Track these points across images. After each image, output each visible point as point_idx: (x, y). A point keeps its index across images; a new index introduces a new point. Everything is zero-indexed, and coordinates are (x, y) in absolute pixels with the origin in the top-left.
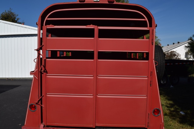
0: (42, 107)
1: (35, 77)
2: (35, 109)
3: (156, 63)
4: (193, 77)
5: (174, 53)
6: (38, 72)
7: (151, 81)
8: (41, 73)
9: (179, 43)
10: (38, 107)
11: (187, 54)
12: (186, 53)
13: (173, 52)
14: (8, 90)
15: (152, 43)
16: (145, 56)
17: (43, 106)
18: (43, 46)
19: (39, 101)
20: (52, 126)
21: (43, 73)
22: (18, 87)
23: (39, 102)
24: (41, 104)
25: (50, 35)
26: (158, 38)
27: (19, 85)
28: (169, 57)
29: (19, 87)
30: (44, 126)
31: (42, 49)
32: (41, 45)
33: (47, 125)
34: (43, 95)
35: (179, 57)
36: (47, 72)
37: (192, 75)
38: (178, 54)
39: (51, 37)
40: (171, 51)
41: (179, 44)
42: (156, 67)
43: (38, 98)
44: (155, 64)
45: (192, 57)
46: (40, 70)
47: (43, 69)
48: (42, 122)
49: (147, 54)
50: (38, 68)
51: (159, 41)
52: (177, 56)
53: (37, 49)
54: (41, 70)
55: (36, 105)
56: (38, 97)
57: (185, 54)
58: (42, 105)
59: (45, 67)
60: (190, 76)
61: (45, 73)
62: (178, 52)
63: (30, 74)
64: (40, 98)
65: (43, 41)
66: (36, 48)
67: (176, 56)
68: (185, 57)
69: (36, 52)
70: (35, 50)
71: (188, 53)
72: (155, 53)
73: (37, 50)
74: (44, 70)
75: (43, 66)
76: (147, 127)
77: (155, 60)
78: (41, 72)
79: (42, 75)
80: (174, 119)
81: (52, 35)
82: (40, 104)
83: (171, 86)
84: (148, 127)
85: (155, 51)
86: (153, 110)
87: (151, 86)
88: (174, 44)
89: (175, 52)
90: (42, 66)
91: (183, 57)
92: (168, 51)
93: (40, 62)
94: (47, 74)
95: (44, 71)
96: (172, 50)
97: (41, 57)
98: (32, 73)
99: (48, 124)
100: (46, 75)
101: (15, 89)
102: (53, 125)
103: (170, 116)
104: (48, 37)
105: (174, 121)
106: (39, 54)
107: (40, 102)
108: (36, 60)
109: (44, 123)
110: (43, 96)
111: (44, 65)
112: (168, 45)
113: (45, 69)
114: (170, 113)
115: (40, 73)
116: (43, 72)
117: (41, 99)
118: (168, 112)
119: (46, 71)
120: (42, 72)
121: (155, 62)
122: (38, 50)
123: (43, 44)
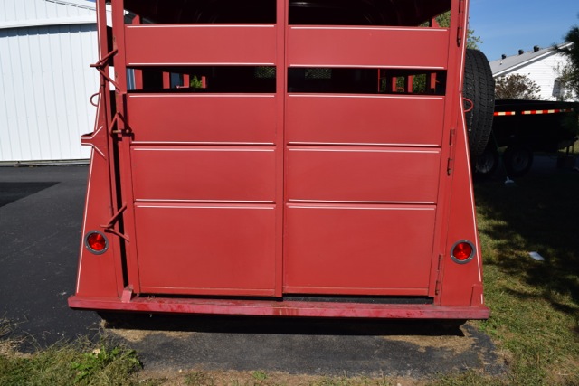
0: (122, 241)
1: (96, 150)
2: (104, 246)
3: (467, 105)
4: (572, 153)
5: (520, 81)
6: (105, 136)
7: (449, 159)
8: (116, 139)
9: (536, 49)
10: (112, 241)
11: (559, 84)
12: (556, 81)
13: (518, 77)
14: (22, 197)
15: (458, 39)
16: (433, 85)
17: (126, 236)
18: (116, 52)
19: (113, 222)
20: (157, 295)
21: (121, 139)
22: (51, 188)
23: (113, 227)
24: (122, 230)
25: (137, 18)
26: (474, 35)
27: (56, 181)
28: (505, 92)
29: (56, 186)
30: (133, 295)
31: (112, 65)
32: (109, 51)
33: (142, 292)
34: (124, 205)
35: (535, 94)
36: (132, 135)
37: (571, 147)
38: (534, 86)
39: (141, 23)
40: (510, 74)
41: (537, 52)
42: (467, 116)
43: (110, 213)
44: (465, 108)
45: (574, 94)
46: (110, 130)
47: (121, 125)
48: (126, 283)
49: (442, 75)
50: (104, 122)
51: (476, 43)
52: (530, 92)
53: (99, 63)
54: (115, 127)
55: (106, 235)
56: (110, 210)
57: (552, 84)
58: (123, 233)
59: (125, 118)
60: (565, 150)
61: (126, 139)
62: (532, 78)
63: (83, 141)
64: (116, 213)
65: (114, 36)
66: (96, 61)
67: (526, 92)
68: (554, 95)
69: (96, 73)
70: (91, 66)
71: (562, 81)
72: (465, 72)
73: (98, 66)
74: (123, 128)
75: (119, 114)
76: (434, 296)
77: (465, 94)
78: (115, 136)
79: (119, 143)
80: (512, 274)
81: (144, 19)
82: (118, 233)
83: (508, 181)
84: (436, 294)
85: (465, 68)
86: (451, 247)
87: (449, 174)
88: (521, 52)
89: (524, 77)
90: (116, 116)
91: (546, 94)
92: (503, 75)
93: (110, 104)
94: (133, 140)
95: (124, 133)
96: (515, 73)
97: (112, 88)
98: (86, 139)
99: (145, 289)
100: (131, 145)
101: (44, 194)
102: (159, 292)
103: (501, 265)
104: (131, 23)
105: (510, 278)
106: (105, 80)
107: (117, 226)
108: (95, 100)
109: (131, 286)
110: (126, 208)
111: (122, 114)
112: (504, 57)
113: (127, 126)
114: (501, 258)
115: (111, 139)
116: (120, 136)
117: (120, 218)
118: (494, 253)
119: (130, 130)
120: (116, 134)
121: (464, 101)
122: (101, 67)
123: (115, 48)
